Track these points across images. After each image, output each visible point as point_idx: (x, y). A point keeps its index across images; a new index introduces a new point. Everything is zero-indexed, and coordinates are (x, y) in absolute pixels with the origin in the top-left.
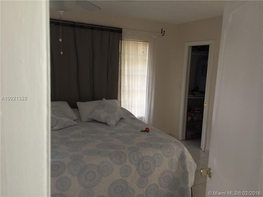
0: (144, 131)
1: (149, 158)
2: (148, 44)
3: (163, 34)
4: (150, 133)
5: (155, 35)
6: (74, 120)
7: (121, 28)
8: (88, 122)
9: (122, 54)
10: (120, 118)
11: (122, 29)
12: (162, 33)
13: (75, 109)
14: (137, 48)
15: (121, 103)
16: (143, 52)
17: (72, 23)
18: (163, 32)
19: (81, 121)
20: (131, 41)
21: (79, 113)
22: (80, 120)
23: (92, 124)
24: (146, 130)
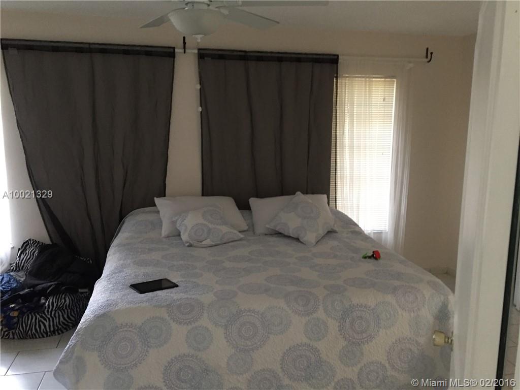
0: (370, 257)
1: (365, 309)
2: (395, 82)
3: (430, 58)
4: (381, 261)
5: (410, 62)
6: (240, 232)
7: (337, 54)
8: (266, 235)
9: (338, 104)
10: (327, 231)
11: (338, 56)
12: (427, 57)
13: (246, 212)
14: (370, 91)
15: (336, 203)
16: (384, 99)
17: (243, 54)
18: (429, 55)
19: (254, 233)
20: (357, 77)
21: (252, 218)
22: (253, 230)
23: (273, 240)
24: (373, 255)
